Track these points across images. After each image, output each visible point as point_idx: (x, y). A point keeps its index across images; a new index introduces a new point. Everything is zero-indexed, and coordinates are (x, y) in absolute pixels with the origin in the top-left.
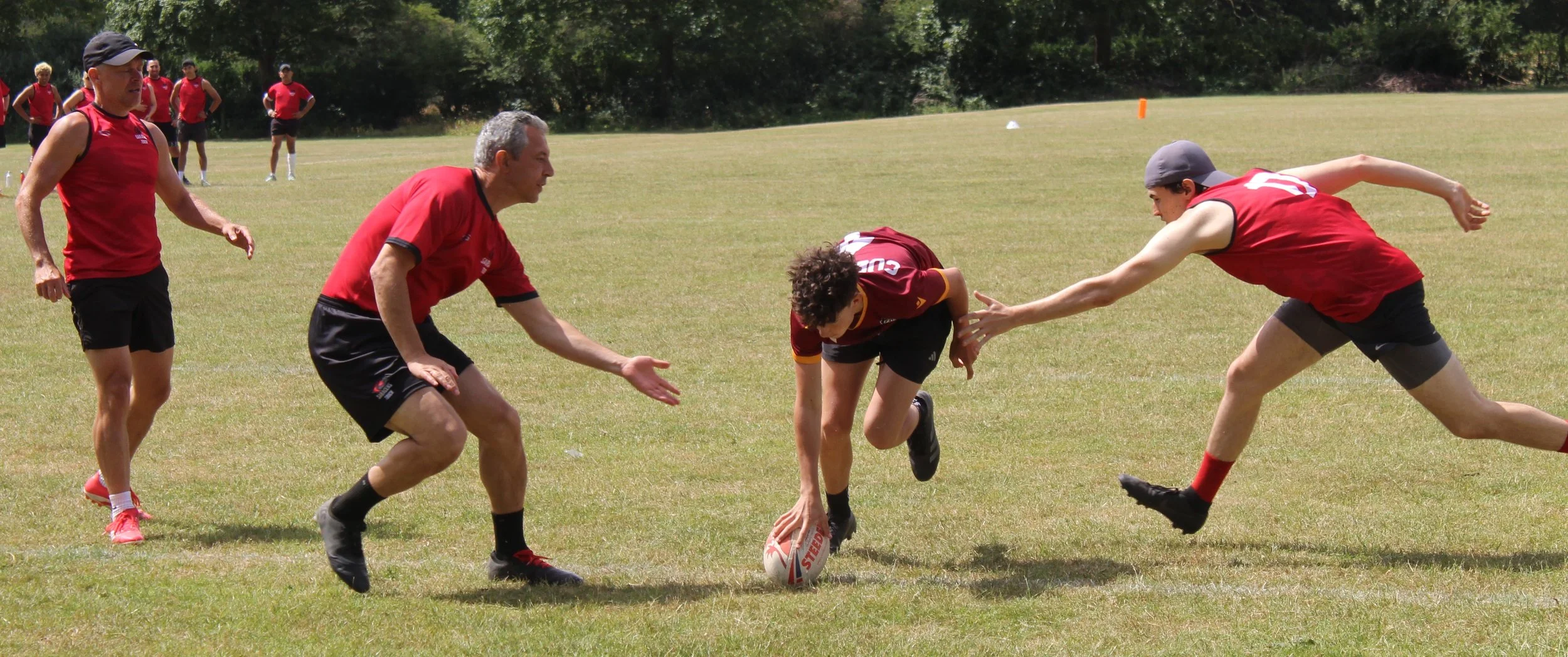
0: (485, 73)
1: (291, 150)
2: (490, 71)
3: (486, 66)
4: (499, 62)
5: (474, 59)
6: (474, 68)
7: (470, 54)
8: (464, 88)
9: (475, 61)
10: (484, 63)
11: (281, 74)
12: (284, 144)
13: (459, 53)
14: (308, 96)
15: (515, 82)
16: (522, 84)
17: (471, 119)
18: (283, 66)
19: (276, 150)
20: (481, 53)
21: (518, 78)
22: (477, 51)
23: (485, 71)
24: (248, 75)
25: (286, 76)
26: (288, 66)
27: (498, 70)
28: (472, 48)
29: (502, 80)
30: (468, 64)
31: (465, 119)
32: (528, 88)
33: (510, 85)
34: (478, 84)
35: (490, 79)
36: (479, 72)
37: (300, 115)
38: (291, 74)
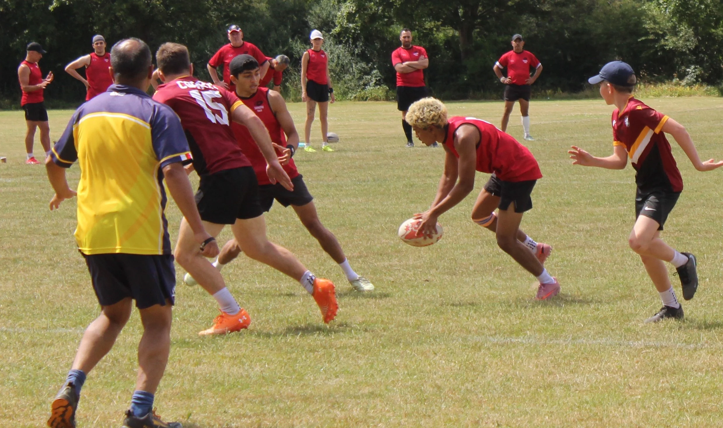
0: (662, 42)
1: (525, 113)
2: (667, 40)
3: (664, 35)
4: (674, 32)
5: (652, 29)
6: (651, 37)
7: (648, 25)
8: (643, 55)
9: (653, 31)
10: (661, 33)
11: (514, 44)
13: (639, 23)
14: (538, 64)
15: (689, 50)
16: (695, 52)
17: (649, 82)
18: (515, 36)
20: (658, 23)
21: (692, 45)
22: (655, 22)
23: (662, 40)
24: (449, 42)
25: (518, 46)
27: (674, 39)
28: (650, 19)
29: (678, 47)
30: (647, 34)
31: (644, 83)
32: (700, 55)
33: (685, 52)
34: (657, 52)
35: (667, 48)
36: (656, 41)
37: (531, 80)
38: (522, 43)
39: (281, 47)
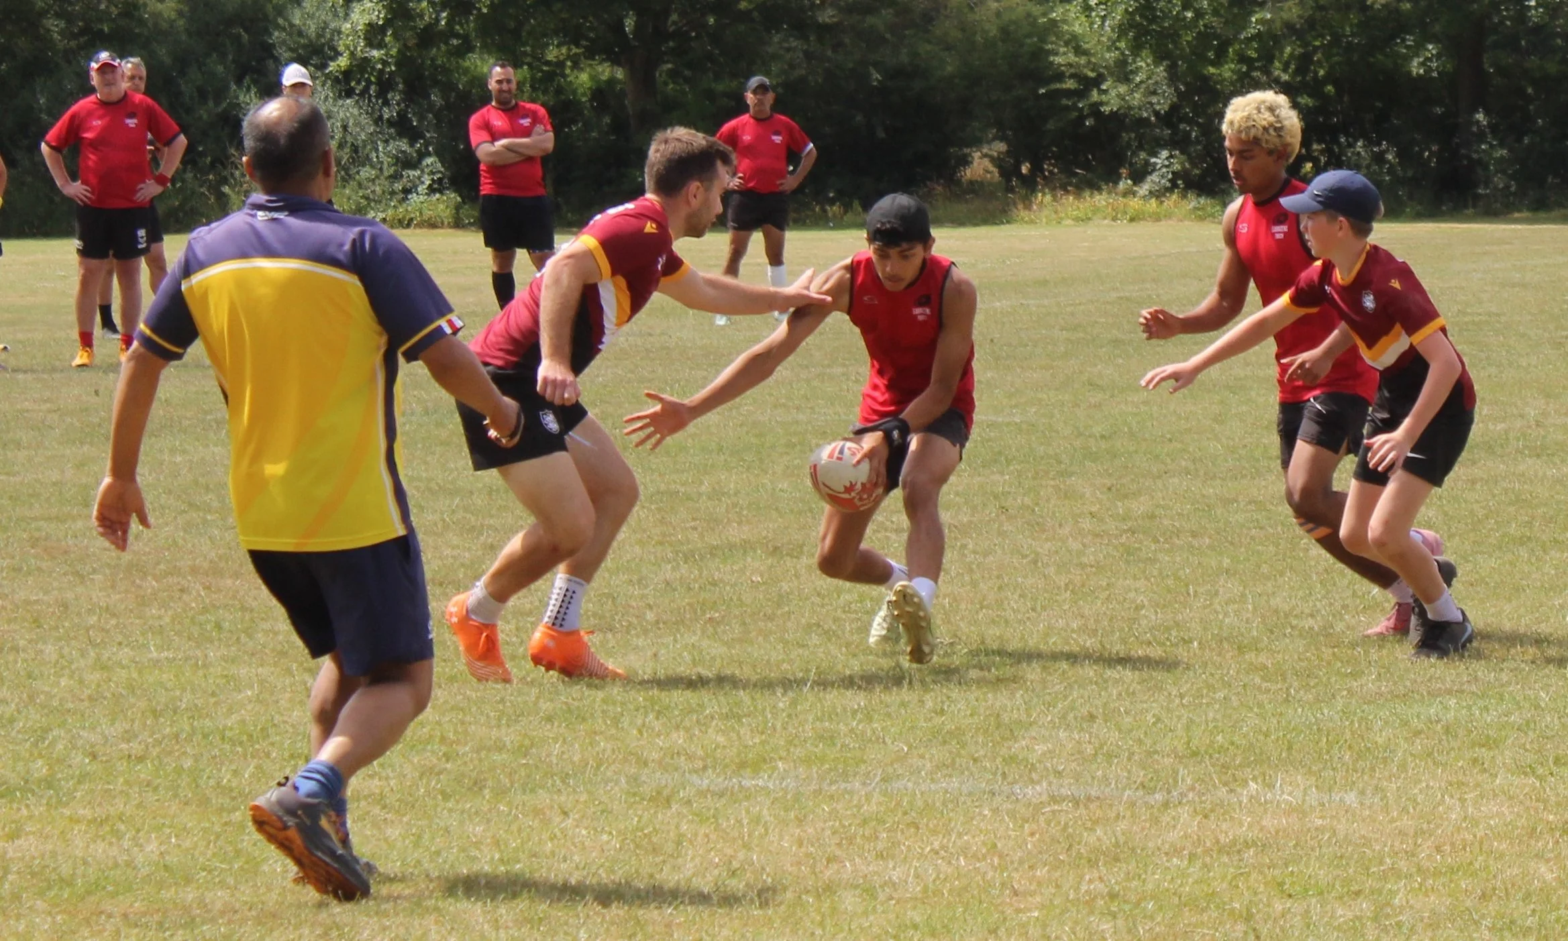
0: (1095, 96)
1: (775, 257)
2: (1105, 92)
3: (1097, 82)
4: (1123, 73)
5: (1070, 65)
6: (1070, 84)
7: (1063, 58)
8: (1051, 125)
9: (1072, 71)
10: (1092, 75)
11: (750, 98)
12: (757, 240)
13: (1040, 54)
14: (806, 145)
15: (1157, 114)
16: (1170, 118)
17: (1064, 188)
18: (754, 81)
19: (738, 252)
20: (1086, 53)
21: (1162, 104)
22: (1079, 51)
23: (1095, 93)
24: (602, 94)
25: (760, 103)
26: (767, 81)
27: (1122, 89)
28: (1067, 44)
29: (1130, 108)
30: (1060, 77)
31: (1053, 189)
32: (1182, 126)
33: (1147, 119)
34: (1081, 118)
35: (1106, 109)
36: (1081, 94)
37: (790, 183)
38: (770, 97)
39: (211, 104)
